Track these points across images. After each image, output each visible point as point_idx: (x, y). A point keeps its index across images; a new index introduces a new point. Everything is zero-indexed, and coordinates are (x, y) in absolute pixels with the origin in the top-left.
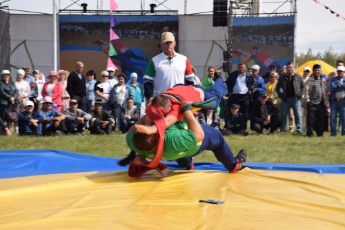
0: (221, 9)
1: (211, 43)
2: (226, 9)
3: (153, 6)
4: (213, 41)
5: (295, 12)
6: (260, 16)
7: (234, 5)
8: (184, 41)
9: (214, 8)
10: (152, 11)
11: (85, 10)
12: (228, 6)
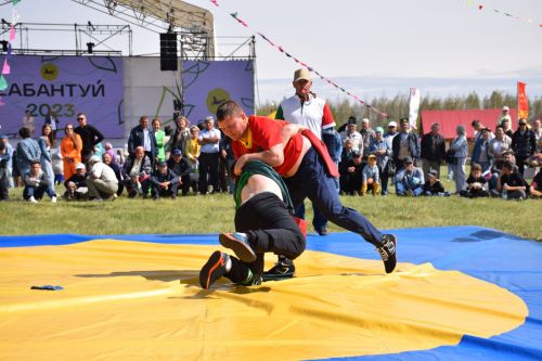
0: (169, 50)
1: (162, 90)
2: (176, 50)
3: (90, 45)
4: (165, 88)
5: (254, 56)
6: (216, 59)
7: (185, 46)
8: (129, 87)
9: (162, 49)
10: (90, 51)
11: (5, 49)
12: (179, 48)
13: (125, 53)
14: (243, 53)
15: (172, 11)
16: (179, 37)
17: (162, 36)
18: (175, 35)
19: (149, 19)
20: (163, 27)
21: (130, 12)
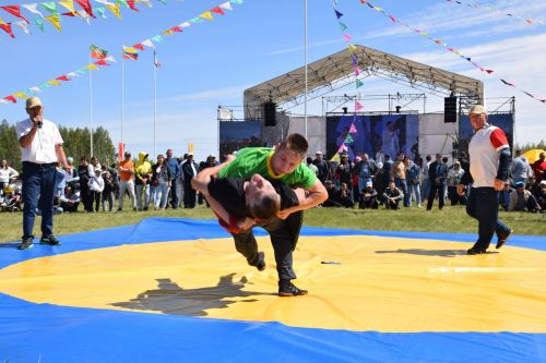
1: (445, 136)
2: (456, 109)
3: (398, 108)
4: (447, 134)
5: (514, 111)
8: (423, 134)
10: (398, 111)
11: (346, 112)
12: (458, 107)
13: (421, 112)
14: (506, 109)
15: (454, 82)
16: (458, 100)
17: (446, 99)
18: (455, 98)
19: (438, 89)
20: (447, 93)
21: (426, 85)
